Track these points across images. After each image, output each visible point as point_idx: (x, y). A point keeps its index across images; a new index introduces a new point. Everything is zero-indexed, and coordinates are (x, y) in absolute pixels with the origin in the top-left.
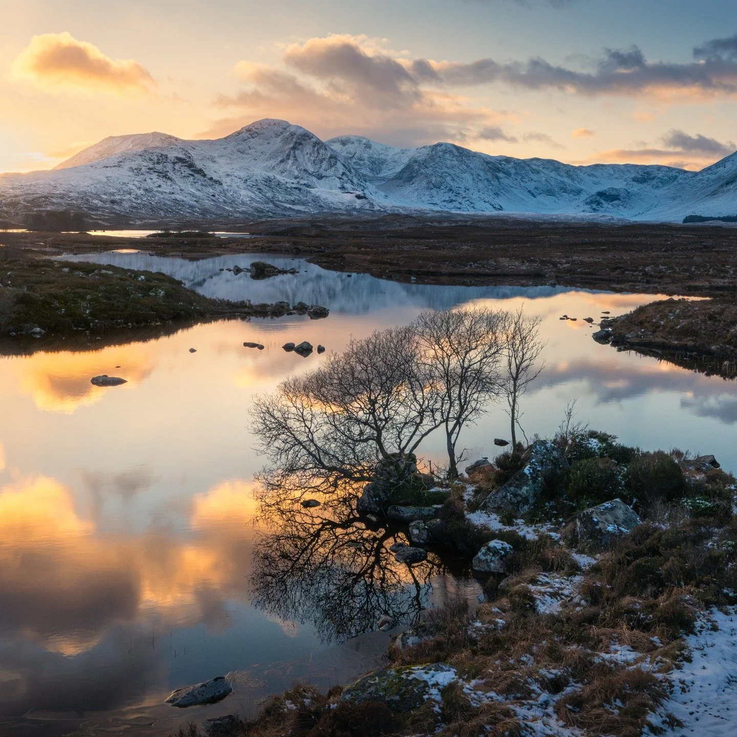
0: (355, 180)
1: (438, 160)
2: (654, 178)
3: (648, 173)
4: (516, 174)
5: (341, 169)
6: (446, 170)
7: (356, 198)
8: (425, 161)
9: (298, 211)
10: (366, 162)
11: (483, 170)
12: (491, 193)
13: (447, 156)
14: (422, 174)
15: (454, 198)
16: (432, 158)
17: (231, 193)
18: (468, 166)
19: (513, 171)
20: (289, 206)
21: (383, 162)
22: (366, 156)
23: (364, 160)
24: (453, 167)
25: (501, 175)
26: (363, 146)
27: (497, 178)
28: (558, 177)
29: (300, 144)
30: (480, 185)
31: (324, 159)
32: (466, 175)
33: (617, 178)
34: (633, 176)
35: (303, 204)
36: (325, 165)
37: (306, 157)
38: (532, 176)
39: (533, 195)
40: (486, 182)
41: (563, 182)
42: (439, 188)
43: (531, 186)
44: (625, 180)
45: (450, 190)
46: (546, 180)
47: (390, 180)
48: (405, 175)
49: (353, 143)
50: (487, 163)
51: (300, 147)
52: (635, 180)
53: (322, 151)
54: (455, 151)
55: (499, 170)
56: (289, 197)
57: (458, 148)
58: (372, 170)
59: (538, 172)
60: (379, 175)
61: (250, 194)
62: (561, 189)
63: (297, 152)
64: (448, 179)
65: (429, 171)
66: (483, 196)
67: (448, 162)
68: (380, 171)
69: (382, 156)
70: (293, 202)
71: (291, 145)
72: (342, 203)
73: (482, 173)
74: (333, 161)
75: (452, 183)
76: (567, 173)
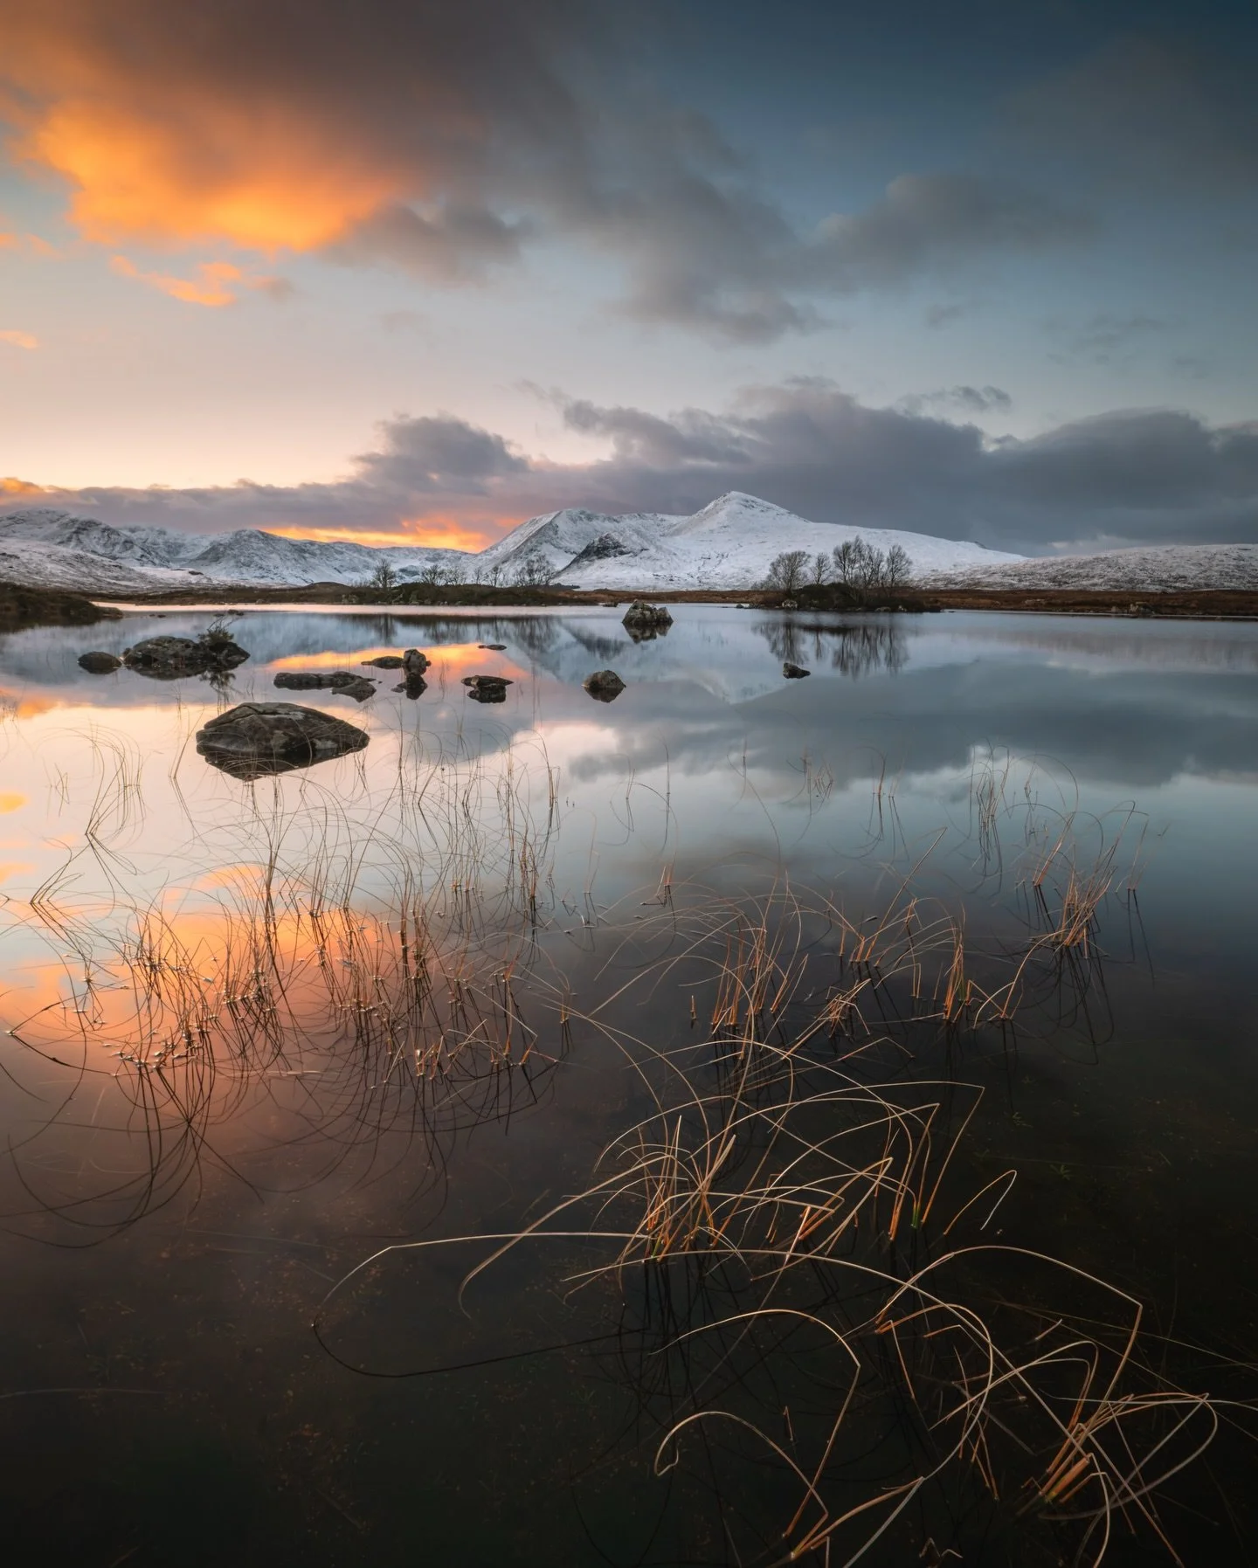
0: (157, 561)
1: (243, 543)
2: (443, 559)
3: (439, 555)
4: (321, 554)
5: (140, 553)
6: (252, 551)
7: (189, 575)
8: (230, 544)
9: (126, 586)
10: (161, 546)
11: (290, 551)
12: (299, 570)
13: (253, 540)
14: (229, 554)
15: (266, 575)
16: (237, 542)
17: (34, 565)
18: (274, 548)
19: (318, 552)
20: (113, 581)
21: (181, 546)
22: (160, 541)
23: (158, 544)
24: (259, 549)
25: (307, 555)
26: (156, 533)
27: (304, 558)
28: (361, 557)
29: (84, 529)
30: (289, 563)
31: (118, 543)
32: (273, 555)
33: (412, 558)
34: (426, 556)
35: (130, 580)
36: (118, 548)
37: (94, 541)
38: (337, 556)
39: (339, 572)
40: (293, 561)
41: (365, 561)
42: (249, 566)
43: (337, 564)
44: (420, 560)
45: (261, 568)
46: (351, 560)
47: (191, 560)
48: (210, 556)
49: (144, 530)
50: (293, 545)
51: (85, 532)
52: (427, 559)
53: (113, 536)
54: (261, 537)
55: (305, 551)
56: (110, 574)
57: (263, 534)
58: (169, 552)
59: (342, 553)
60: (178, 557)
61: (60, 567)
62: (365, 566)
63: (81, 536)
64: (256, 558)
65: (236, 552)
66: (294, 573)
67: (255, 545)
68: (178, 553)
69: (179, 541)
70: (117, 578)
71: (74, 530)
72: (175, 579)
73: (289, 554)
74: (128, 545)
75: (260, 562)
76: (368, 553)
